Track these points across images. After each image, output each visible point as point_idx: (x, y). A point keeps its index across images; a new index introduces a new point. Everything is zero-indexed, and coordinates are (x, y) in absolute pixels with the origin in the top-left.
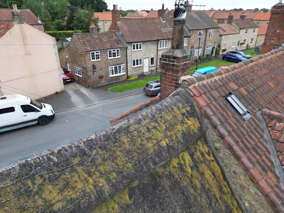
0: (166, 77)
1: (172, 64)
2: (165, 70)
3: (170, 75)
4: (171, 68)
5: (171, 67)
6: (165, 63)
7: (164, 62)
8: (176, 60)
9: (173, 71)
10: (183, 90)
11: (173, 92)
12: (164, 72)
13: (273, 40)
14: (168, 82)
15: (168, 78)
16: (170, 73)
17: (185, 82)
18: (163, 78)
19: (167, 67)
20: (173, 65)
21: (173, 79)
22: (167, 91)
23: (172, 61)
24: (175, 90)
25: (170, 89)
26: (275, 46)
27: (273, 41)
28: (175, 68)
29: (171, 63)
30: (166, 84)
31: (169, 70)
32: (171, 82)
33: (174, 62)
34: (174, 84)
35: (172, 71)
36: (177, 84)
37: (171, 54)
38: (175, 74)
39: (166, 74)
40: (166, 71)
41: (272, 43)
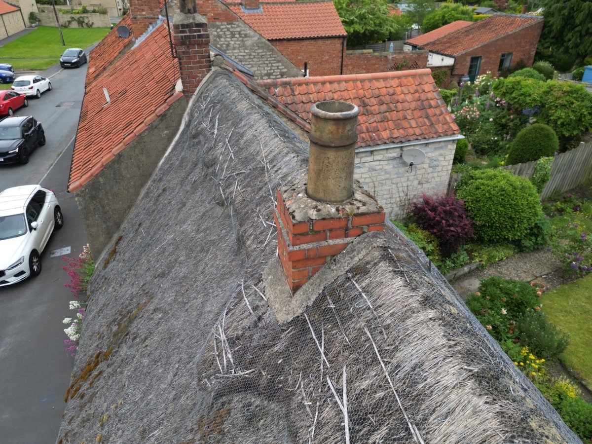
0: (190, 58)
1: (198, 35)
2: (186, 47)
3: (197, 52)
4: (197, 41)
5: (196, 39)
6: (185, 36)
7: (183, 35)
8: (201, 29)
9: (200, 45)
10: (217, 68)
11: (206, 75)
12: (183, 50)
13: (143, 10)
14: (194, 63)
15: (193, 57)
16: (197, 49)
17: (218, 56)
18: (185, 60)
19: (189, 41)
20: (200, 36)
21: (204, 57)
22: (195, 77)
23: (195, 31)
24: (208, 71)
25: (200, 73)
26: (151, 20)
27: (144, 13)
28: (204, 39)
29: (195, 34)
30: (192, 68)
31: (194, 45)
32: (198, 62)
33: (199, 31)
34: (205, 64)
35: (198, 44)
36: (210, 61)
37: (191, 21)
38: (204, 49)
39: (188, 53)
40: (188, 48)
41: (144, 15)
